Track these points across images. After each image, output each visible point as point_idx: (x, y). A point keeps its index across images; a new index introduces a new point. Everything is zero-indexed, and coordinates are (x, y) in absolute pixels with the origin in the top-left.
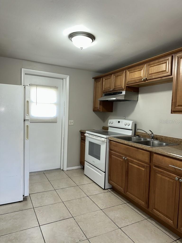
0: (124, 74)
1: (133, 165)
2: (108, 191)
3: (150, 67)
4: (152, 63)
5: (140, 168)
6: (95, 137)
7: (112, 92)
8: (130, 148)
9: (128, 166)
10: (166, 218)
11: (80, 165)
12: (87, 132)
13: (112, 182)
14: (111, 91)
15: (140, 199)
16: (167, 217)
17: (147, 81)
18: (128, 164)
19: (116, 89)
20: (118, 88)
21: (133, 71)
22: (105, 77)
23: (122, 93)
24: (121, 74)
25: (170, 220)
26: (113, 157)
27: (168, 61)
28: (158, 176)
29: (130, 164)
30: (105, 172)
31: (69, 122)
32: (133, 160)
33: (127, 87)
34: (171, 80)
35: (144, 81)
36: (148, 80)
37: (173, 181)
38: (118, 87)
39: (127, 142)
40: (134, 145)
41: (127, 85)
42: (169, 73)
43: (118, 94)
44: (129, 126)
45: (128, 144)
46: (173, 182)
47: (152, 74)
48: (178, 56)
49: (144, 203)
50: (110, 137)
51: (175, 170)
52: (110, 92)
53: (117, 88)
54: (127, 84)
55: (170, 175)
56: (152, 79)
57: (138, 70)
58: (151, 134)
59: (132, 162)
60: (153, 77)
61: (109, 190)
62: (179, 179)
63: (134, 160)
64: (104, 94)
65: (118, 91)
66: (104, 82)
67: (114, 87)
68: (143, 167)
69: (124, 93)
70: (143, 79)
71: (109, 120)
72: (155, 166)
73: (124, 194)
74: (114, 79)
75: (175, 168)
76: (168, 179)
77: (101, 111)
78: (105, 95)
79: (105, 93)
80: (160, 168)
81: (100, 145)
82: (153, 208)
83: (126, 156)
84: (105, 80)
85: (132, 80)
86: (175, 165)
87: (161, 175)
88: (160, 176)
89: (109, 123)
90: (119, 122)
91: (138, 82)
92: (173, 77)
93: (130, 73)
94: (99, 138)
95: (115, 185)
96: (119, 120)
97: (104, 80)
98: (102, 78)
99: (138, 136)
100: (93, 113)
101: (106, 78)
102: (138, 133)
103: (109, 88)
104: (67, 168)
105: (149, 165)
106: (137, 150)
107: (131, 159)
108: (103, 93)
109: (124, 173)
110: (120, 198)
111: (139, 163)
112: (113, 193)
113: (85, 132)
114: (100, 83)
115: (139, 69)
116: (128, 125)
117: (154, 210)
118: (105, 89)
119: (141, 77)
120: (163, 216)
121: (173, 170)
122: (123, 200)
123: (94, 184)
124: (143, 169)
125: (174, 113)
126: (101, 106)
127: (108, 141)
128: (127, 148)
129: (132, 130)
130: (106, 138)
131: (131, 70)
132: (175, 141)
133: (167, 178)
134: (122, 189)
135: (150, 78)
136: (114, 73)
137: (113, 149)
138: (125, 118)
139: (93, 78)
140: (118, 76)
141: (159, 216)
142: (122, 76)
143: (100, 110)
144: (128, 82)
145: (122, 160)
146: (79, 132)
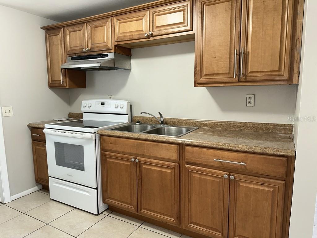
0: (109, 24)
1: (150, 167)
2: (105, 216)
3: (157, 16)
4: (160, 9)
5: (163, 170)
6: (67, 133)
7: (86, 54)
8: (144, 143)
9: (141, 172)
10: (210, 231)
11: (37, 185)
12: (46, 126)
13: (110, 200)
14: (85, 52)
15: (165, 215)
16: (212, 229)
17: (152, 38)
18: (140, 167)
19: (96, 50)
20: (99, 47)
21: (126, 20)
22: (70, 28)
23: (107, 56)
24: (104, 25)
25: (217, 233)
26: (110, 161)
27: (186, 8)
28: (195, 176)
29: (145, 166)
30: (96, 189)
31: (4, 112)
32: (150, 160)
33: (115, 46)
34: (192, 38)
35: (148, 37)
36: (153, 36)
37: (218, 181)
38: (98, 45)
39: (136, 135)
40: (151, 138)
41: (116, 44)
42: (189, 27)
43: (100, 58)
44: (122, 109)
45: (139, 137)
46: (220, 181)
47: (160, 27)
48: (202, 2)
49: (173, 219)
50: (101, 130)
51: (221, 165)
52: (83, 54)
53: (97, 47)
54: (116, 42)
55: (214, 173)
56: (161, 34)
57: (135, 19)
58: (160, 117)
59: (148, 164)
60: (164, 32)
61: (105, 213)
62: (229, 175)
63: (152, 160)
64: (71, 58)
65: (101, 53)
66: (68, 36)
67: (90, 46)
68: (169, 167)
69: (111, 56)
70: (146, 35)
71: (82, 102)
72: (188, 163)
73: (137, 213)
74: (89, 32)
75: (220, 162)
76: (211, 179)
77: (66, 87)
78: (73, 59)
79: (72, 55)
80: (196, 165)
81: (83, 146)
82: (189, 222)
83: (136, 155)
84: (70, 32)
85: (125, 35)
86: (221, 158)
87: (199, 175)
88: (197, 177)
89: (82, 107)
90: (103, 104)
91: (136, 38)
92: (195, 34)
93: (120, 23)
94: (78, 135)
95: (117, 203)
96: (103, 101)
97: (68, 32)
98: (62, 29)
99: (139, 122)
100: (50, 91)
101: (71, 30)
102: (136, 118)
103: (81, 47)
104: (11, 197)
105: (178, 164)
106: (156, 145)
107: (147, 159)
108: (68, 56)
109: (135, 183)
110: (127, 220)
111: (160, 164)
112: (113, 216)
113: (41, 126)
114: (60, 37)
115: (137, 18)
116: (121, 107)
117: (191, 224)
118: (71, 47)
119: (142, 31)
120: (205, 229)
121: (218, 166)
122: (134, 223)
123: (76, 210)
124: (169, 171)
125: (198, 85)
126: (66, 78)
127: (97, 136)
128: (138, 144)
129: (127, 114)
130: (94, 133)
131: (123, 19)
132: (193, 124)
133: (208, 178)
134: (133, 207)
135: (158, 33)
136: (89, 22)
137: (109, 149)
138: (111, 96)
139: (42, 28)
140: (96, 27)
141: (199, 230)
142: (105, 27)
143: (65, 85)
144: (118, 37)
145: (129, 163)
146: (27, 127)
